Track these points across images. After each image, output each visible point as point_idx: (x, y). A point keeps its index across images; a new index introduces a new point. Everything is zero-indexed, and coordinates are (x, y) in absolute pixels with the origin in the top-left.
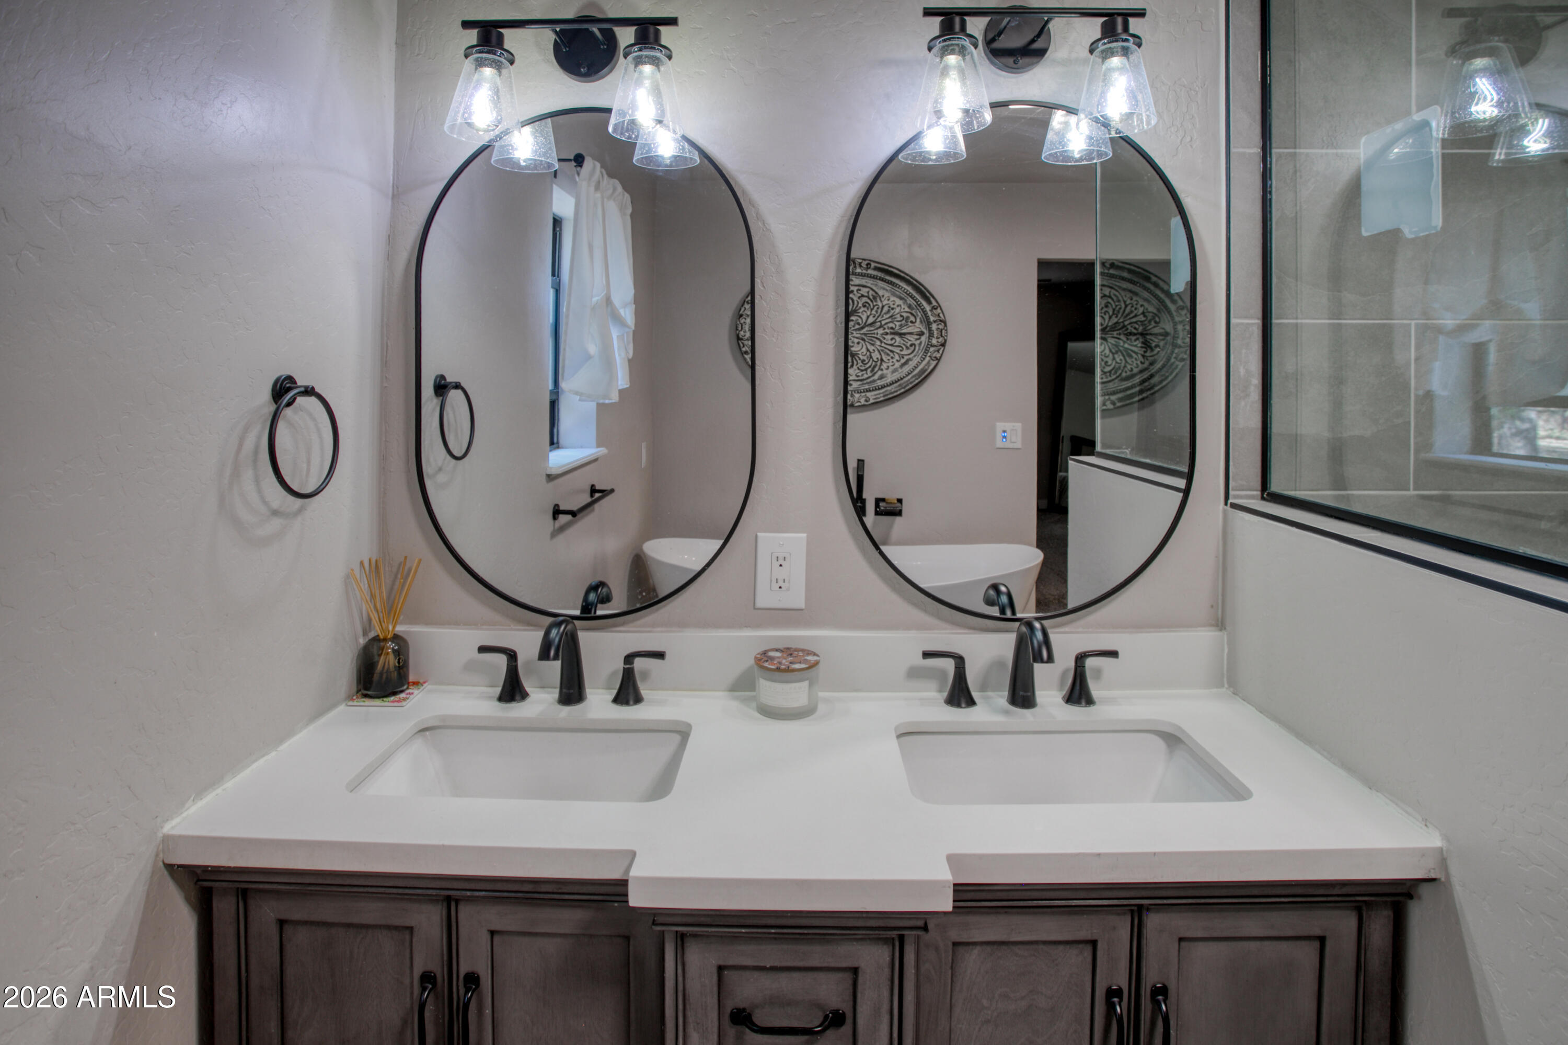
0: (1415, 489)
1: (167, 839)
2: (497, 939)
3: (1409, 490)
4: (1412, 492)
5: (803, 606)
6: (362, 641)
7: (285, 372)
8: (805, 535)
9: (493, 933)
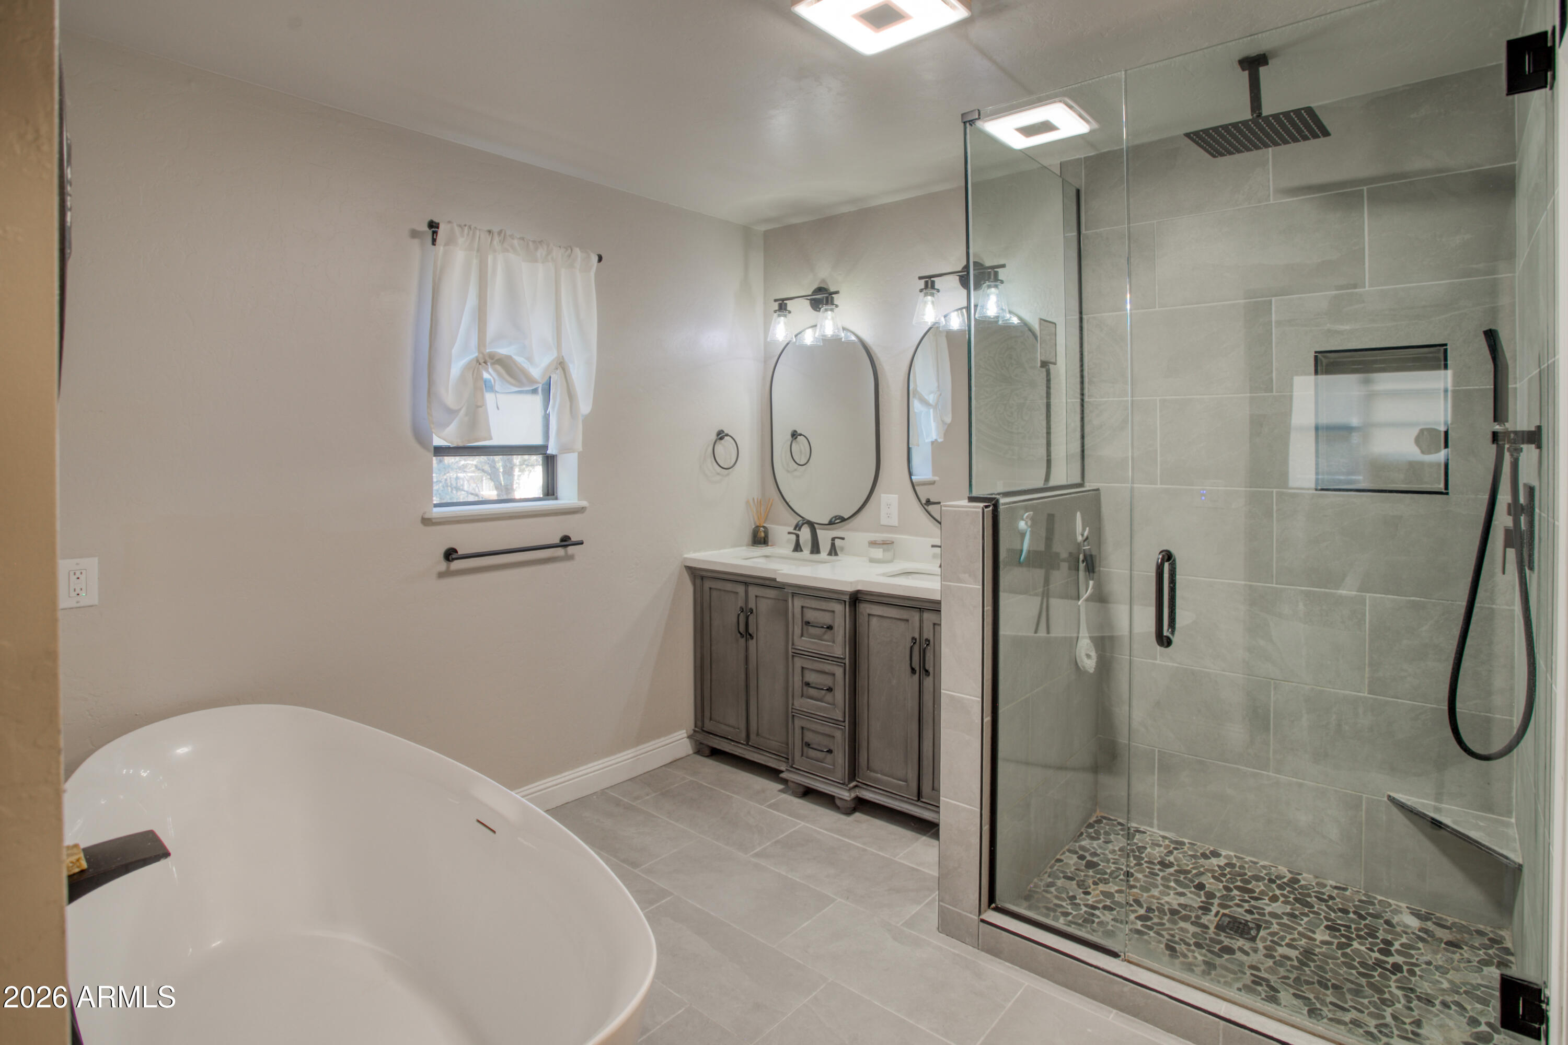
0: (1161, 484)
1: (685, 558)
2: (758, 599)
3: (1157, 484)
4: (1159, 486)
5: (897, 525)
6: (754, 527)
7: (720, 429)
8: (897, 496)
9: (756, 596)
